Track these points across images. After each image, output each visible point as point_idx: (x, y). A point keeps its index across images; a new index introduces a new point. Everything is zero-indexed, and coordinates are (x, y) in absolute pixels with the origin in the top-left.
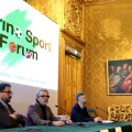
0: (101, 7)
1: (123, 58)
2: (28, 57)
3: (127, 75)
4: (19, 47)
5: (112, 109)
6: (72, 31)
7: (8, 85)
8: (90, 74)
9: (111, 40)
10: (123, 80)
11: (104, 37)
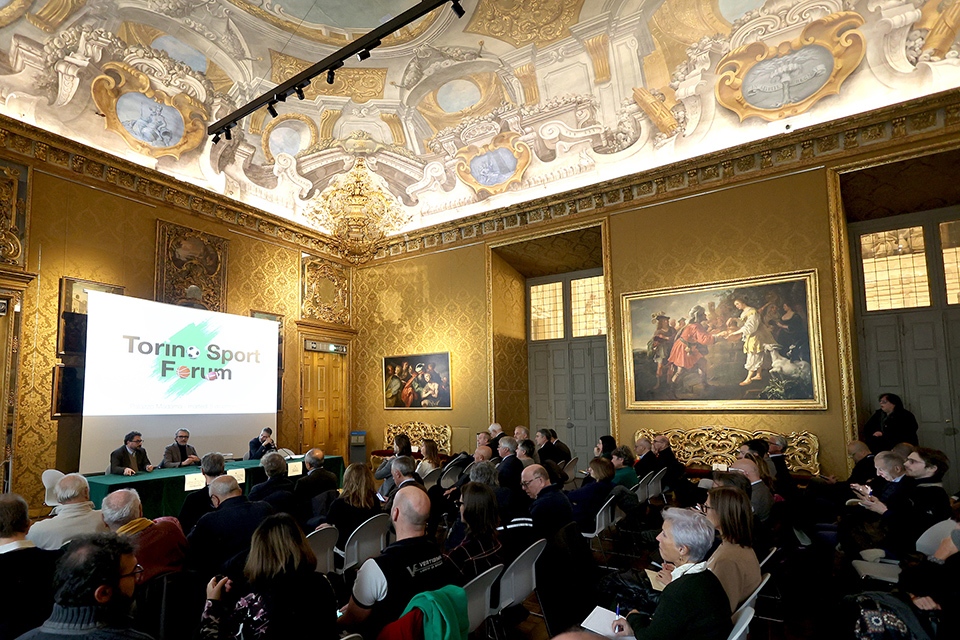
0: (377, 272)
1: (404, 354)
2: (212, 379)
3: (407, 380)
4: (194, 370)
5: (389, 431)
6: (322, 316)
7: (139, 435)
8: (363, 377)
9: (389, 324)
10: (402, 387)
11: (381, 319)
